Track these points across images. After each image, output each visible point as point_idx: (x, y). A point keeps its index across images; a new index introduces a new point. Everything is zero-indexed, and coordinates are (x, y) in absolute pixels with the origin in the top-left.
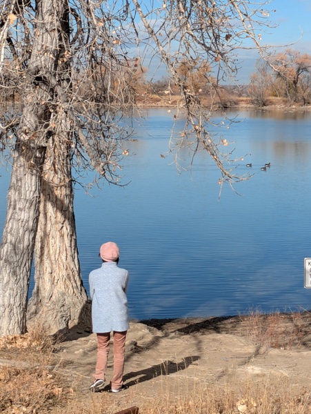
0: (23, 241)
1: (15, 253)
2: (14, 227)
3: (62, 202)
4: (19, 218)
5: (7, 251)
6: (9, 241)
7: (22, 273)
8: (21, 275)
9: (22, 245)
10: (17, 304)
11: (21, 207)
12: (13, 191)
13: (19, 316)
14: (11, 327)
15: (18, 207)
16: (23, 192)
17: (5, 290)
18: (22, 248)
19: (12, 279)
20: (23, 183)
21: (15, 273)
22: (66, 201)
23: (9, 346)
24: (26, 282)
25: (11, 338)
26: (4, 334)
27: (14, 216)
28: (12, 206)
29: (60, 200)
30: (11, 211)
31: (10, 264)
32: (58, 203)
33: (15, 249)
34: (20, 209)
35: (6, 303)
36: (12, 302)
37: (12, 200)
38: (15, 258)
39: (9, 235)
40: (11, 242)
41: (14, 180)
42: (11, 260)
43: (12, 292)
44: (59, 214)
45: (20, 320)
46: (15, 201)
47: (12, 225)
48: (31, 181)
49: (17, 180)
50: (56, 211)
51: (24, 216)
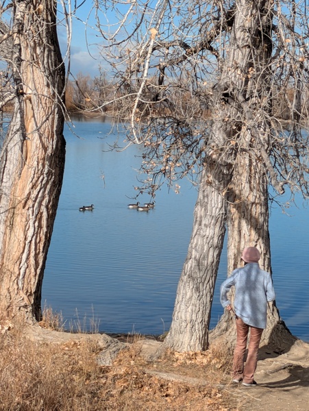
0: (208, 257)
1: (199, 269)
2: (199, 243)
3: (257, 220)
4: (204, 234)
5: (191, 267)
6: (193, 257)
7: (205, 289)
8: (204, 291)
9: (206, 262)
10: (199, 320)
11: (207, 223)
12: (199, 207)
13: (201, 332)
14: (192, 343)
15: (203, 223)
16: (209, 208)
17: (188, 305)
18: (205, 265)
19: (195, 295)
20: (210, 199)
21: (198, 289)
22: (261, 220)
23: (188, 362)
24: (209, 298)
25: (191, 354)
26: (185, 350)
27: (200, 232)
28: (198, 222)
29: (255, 218)
30: (196, 227)
31: (194, 280)
32: (253, 220)
33: (199, 265)
34: (205, 225)
35: (189, 319)
36: (194, 318)
37: (199, 216)
38: (198, 274)
39: (194, 250)
40: (195, 258)
41: (201, 196)
42: (195, 276)
43: (194, 308)
44: (253, 232)
45: (201, 336)
46: (201, 217)
47: (197, 241)
48: (218, 198)
49: (204, 197)
50: (250, 229)
51: (209, 232)
